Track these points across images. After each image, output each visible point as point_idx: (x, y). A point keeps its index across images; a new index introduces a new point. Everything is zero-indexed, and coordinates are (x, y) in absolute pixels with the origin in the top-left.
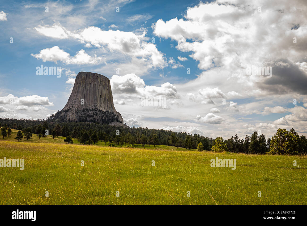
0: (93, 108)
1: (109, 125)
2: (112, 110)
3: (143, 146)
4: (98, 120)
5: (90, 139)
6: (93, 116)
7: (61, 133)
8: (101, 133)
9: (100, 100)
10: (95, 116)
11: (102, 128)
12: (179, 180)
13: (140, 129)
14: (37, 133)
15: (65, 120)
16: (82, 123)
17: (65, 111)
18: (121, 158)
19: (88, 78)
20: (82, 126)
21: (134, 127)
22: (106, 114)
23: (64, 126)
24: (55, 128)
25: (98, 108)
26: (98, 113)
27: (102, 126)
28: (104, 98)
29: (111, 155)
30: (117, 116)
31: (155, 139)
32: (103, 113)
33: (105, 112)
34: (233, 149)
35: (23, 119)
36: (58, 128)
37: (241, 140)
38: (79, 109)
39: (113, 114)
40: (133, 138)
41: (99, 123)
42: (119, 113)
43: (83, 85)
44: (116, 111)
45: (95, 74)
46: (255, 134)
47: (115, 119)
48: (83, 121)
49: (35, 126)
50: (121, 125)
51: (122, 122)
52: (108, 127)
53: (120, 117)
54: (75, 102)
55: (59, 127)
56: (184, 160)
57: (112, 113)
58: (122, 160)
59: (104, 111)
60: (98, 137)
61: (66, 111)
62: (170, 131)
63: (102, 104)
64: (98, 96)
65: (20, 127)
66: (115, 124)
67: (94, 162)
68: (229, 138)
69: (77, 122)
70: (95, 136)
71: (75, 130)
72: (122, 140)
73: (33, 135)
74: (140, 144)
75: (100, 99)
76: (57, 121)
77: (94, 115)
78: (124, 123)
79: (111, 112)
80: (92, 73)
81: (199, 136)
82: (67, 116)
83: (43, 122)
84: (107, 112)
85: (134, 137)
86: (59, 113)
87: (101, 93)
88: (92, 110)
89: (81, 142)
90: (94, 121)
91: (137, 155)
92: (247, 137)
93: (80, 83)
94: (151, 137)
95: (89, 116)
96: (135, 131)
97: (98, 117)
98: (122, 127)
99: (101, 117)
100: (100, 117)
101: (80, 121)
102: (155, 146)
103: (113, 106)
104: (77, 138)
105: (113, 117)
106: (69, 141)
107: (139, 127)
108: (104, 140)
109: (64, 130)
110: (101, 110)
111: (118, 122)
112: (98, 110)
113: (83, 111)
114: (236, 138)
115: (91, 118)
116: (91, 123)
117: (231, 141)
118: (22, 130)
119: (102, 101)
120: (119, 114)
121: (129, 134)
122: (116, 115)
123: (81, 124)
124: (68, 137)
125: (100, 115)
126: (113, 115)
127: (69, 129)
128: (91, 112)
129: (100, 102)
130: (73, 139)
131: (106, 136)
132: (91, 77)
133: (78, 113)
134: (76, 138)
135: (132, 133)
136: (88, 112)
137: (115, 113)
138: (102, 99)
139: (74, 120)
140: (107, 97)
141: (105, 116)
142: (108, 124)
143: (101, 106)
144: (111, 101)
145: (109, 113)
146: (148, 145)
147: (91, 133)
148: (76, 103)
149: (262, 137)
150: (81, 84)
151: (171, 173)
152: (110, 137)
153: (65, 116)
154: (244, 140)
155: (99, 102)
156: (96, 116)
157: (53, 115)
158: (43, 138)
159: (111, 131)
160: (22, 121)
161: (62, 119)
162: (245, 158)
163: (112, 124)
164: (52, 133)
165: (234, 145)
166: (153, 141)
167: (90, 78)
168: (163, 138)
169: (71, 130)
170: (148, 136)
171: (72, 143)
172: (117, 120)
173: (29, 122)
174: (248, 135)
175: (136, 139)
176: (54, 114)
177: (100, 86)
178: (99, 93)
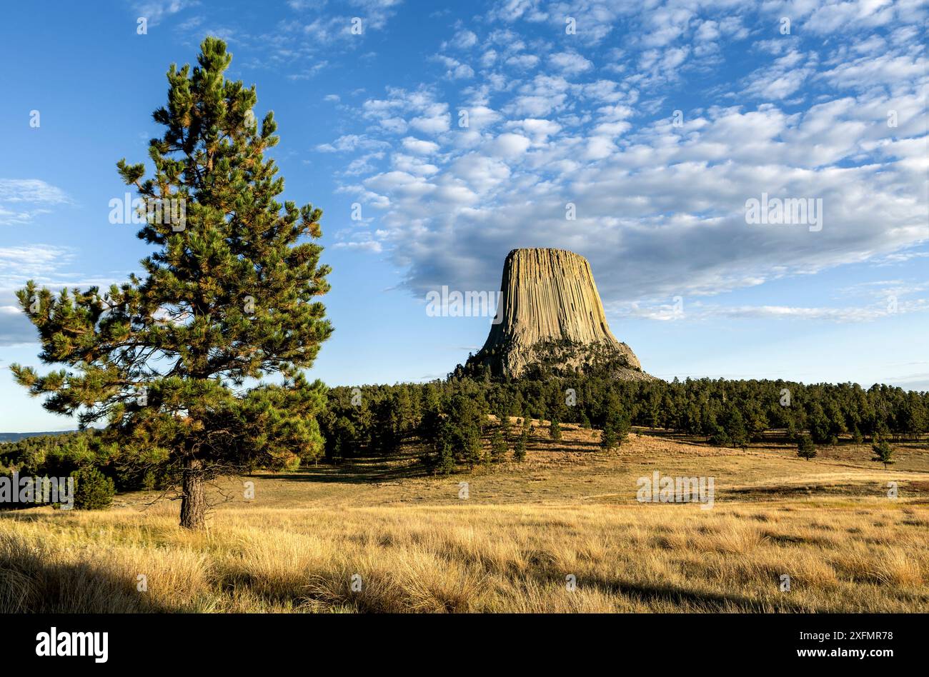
2: (606, 338)
4: (577, 368)
6: (563, 360)
9: (572, 317)
22: (595, 350)
25: (572, 338)
26: (574, 349)
28: (580, 308)
30: (622, 354)
32: (586, 349)
33: (591, 347)
42: (623, 344)
44: (617, 341)
47: (620, 362)
50: (636, 376)
53: (630, 356)
57: (608, 346)
59: (587, 343)
64: (566, 307)
79: (605, 345)
84: (594, 347)
86: (473, 360)
87: (572, 297)
88: (557, 344)
97: (578, 360)
99: (584, 360)
100: (580, 359)
103: (606, 329)
105: (612, 357)
110: (580, 343)
111: (628, 368)
112: (573, 344)
113: (536, 348)
115: (560, 366)
119: (579, 319)
120: (625, 347)
122: (618, 352)
125: (581, 355)
126: (612, 351)
129: (573, 320)
132: (542, 262)
133: (524, 355)
137: (617, 347)
138: (577, 313)
140: (589, 307)
141: (593, 357)
143: (578, 333)
144: (599, 315)
145: (601, 349)
155: (570, 319)
156: (572, 360)
172: (625, 364)
177: (567, 280)
178: (567, 297)
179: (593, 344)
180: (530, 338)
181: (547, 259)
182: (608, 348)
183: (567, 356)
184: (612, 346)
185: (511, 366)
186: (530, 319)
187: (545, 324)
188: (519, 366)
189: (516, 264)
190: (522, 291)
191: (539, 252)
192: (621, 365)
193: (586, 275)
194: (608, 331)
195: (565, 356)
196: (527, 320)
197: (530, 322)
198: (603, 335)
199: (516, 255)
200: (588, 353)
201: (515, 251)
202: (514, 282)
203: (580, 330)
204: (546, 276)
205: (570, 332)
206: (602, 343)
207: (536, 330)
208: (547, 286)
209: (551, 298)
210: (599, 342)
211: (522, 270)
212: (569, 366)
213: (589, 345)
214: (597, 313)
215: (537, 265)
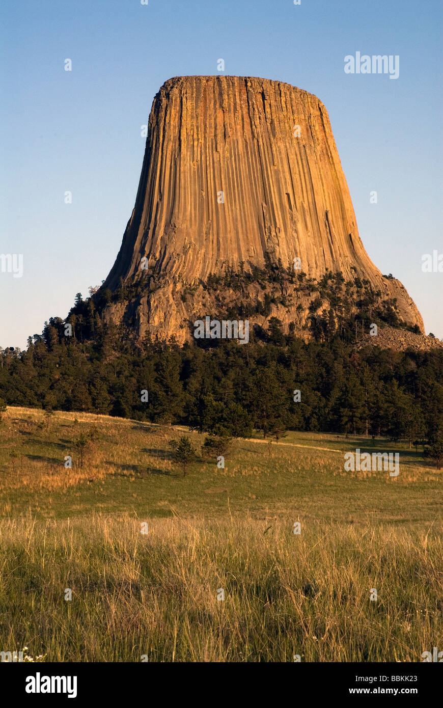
0: (261, 263)
2: (356, 265)
4: (292, 326)
9: (289, 222)
10: (273, 307)
22: (330, 289)
25: (285, 265)
26: (289, 288)
28: (306, 205)
30: (386, 298)
32: (312, 289)
33: (324, 283)
39: (363, 290)
42: (390, 277)
44: (378, 273)
47: (379, 313)
57: (357, 282)
59: (316, 274)
63: (303, 238)
64: (276, 201)
66: (384, 338)
75: (288, 216)
78: (425, 333)
79: (353, 280)
87: (289, 180)
88: (254, 276)
97: (293, 309)
98: (417, 351)
99: (307, 311)
100: (300, 308)
103: (357, 245)
105: (364, 304)
111: (396, 326)
112: (287, 277)
113: (212, 283)
119: (300, 226)
120: (395, 285)
122: (378, 294)
126: (366, 293)
128: (251, 288)
129: (289, 230)
132: (229, 105)
133: (184, 299)
136: (237, 286)
137: (376, 284)
138: (298, 216)
141: (326, 305)
144: (343, 219)
145: (343, 287)
155: (282, 229)
172: (389, 318)
177: (280, 146)
178: (278, 181)
179: (329, 276)
180: (199, 267)
181: (241, 101)
182: (359, 287)
183: (273, 301)
184: (366, 282)
185: (156, 320)
186: (200, 226)
187: (231, 235)
188: (173, 322)
189: (174, 111)
190: (187, 165)
191: (224, 85)
192: (384, 319)
193: (319, 135)
194: (360, 252)
195: (270, 300)
196: (195, 228)
197: (200, 232)
198: (350, 260)
199: (176, 91)
200: (314, 296)
201: (175, 81)
202: (170, 147)
203: (302, 248)
204: (238, 134)
205: (282, 253)
206: (348, 276)
207: (212, 247)
208: (237, 157)
209: (245, 183)
210: (339, 275)
211: (187, 122)
212: (275, 321)
213: (319, 280)
214: (338, 214)
215: (220, 114)
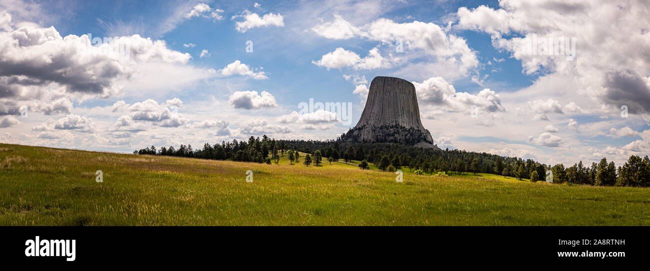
0: (394, 124)
1: (415, 146)
2: (418, 126)
3: (459, 174)
4: (400, 140)
5: (391, 166)
6: (393, 135)
7: (355, 156)
8: (405, 157)
9: (402, 114)
10: (396, 135)
11: (405, 151)
12: (507, 217)
13: (455, 152)
14: (328, 156)
15: (359, 140)
16: (381, 144)
17: (358, 129)
18: (430, 189)
19: (386, 84)
20: (380, 148)
21: (447, 149)
22: (411, 131)
23: (358, 148)
24: (347, 150)
25: (400, 124)
26: (400, 130)
27: (406, 147)
28: (407, 110)
29: (418, 185)
30: (425, 135)
31: (476, 165)
32: (406, 131)
33: (409, 130)
34: (577, 179)
35: (310, 140)
36: (351, 150)
37: (586, 168)
38: (376, 126)
40: (446, 164)
41: (401, 144)
42: (427, 130)
43: (380, 94)
44: (424, 129)
45: (395, 78)
46: (604, 160)
47: (422, 139)
48: (382, 141)
49: (324, 148)
50: (430, 146)
51: (431, 143)
52: (413, 149)
53: (429, 136)
54: (370, 116)
55: (353, 149)
56: (514, 193)
57: (418, 130)
58: (433, 192)
59: (408, 127)
60: (400, 161)
61: (360, 129)
62: (496, 156)
63: (406, 119)
64: (400, 109)
65: (308, 149)
66: (423, 145)
67: (397, 193)
68: (572, 165)
69: (373, 142)
70: (397, 160)
71: (372, 152)
72: (431, 166)
73: (323, 158)
74: (455, 171)
76: (349, 142)
77: (395, 133)
78: (434, 144)
80: (391, 78)
81: (533, 162)
82: (361, 135)
83: (332, 143)
84: (411, 130)
85: (447, 162)
86: (351, 132)
87: (403, 104)
88: (392, 127)
89: (380, 168)
90: (395, 141)
91: (451, 186)
92: (594, 164)
93: (376, 92)
94: (470, 163)
95: (389, 135)
96: (449, 155)
98: (432, 149)
99: (404, 136)
100: (402, 135)
101: (377, 141)
102: (476, 174)
103: (420, 122)
104: (374, 163)
105: (419, 136)
106: (364, 166)
107: (454, 150)
108: (408, 165)
109: (357, 152)
110: (404, 127)
111: (426, 142)
112: (400, 127)
113: (381, 128)
114: (580, 165)
115: (392, 138)
116: (391, 144)
117: (573, 169)
118: (310, 153)
119: (405, 115)
120: (428, 132)
121: (440, 158)
122: (423, 134)
123: (379, 146)
124: (363, 161)
125: (403, 133)
126: (420, 133)
127: (364, 151)
128: (391, 130)
130: (369, 164)
131: (411, 160)
133: (374, 131)
134: (372, 162)
135: (445, 158)
136: (388, 129)
137: (423, 131)
138: (405, 112)
139: (370, 140)
140: (412, 110)
141: (409, 135)
142: (413, 145)
143: (404, 122)
144: (416, 113)
145: (414, 131)
146: (466, 173)
147: (391, 157)
148: (372, 118)
149: (612, 164)
150: (378, 94)
151: (497, 209)
152: (416, 162)
153: (359, 136)
154: (591, 168)
155: (401, 116)
156: (398, 135)
157: (344, 134)
158: (334, 163)
159: (417, 154)
160: (309, 143)
161: (356, 139)
162: (590, 190)
163: (419, 146)
164: (344, 156)
165: (578, 174)
166: (472, 167)
167: (389, 84)
168: (486, 165)
169: (367, 153)
170: (466, 161)
171: (368, 168)
172: (425, 140)
173: (318, 144)
174: (595, 162)
175: (451, 165)
176: (346, 132)
177: (402, 95)
178: (400, 104)
179: (410, 128)
181: (393, 83)
184: (420, 131)
191: (389, 79)
194: (420, 124)
199: (377, 80)
200: (406, 133)
201: (377, 78)
205: (400, 122)
206: (416, 129)
210: (413, 128)
215: (388, 86)
